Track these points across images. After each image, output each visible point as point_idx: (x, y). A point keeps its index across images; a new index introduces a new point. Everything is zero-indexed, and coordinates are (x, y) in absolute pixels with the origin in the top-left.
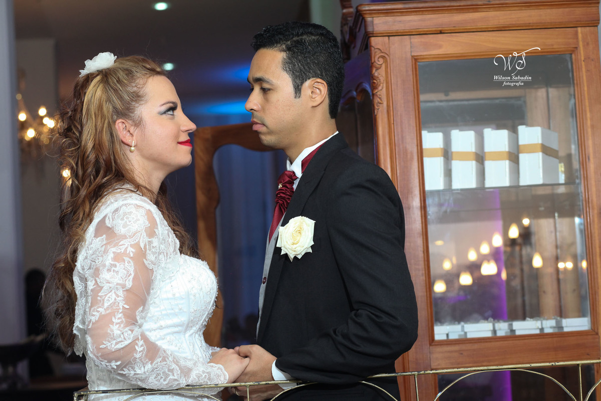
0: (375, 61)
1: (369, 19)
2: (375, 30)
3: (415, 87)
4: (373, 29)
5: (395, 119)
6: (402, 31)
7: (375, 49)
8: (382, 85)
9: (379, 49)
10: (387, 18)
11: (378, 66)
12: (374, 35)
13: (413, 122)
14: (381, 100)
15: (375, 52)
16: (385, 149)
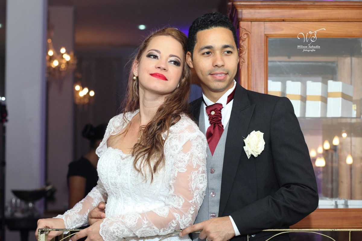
0: (242, 36)
1: (240, 10)
2: (243, 17)
3: (266, 53)
4: (242, 16)
5: (252, 72)
6: (259, 19)
7: (242, 29)
8: (245, 51)
9: (245, 29)
10: (251, 10)
11: (243, 39)
12: (243, 20)
13: (263, 75)
14: (244, 60)
15: (242, 31)
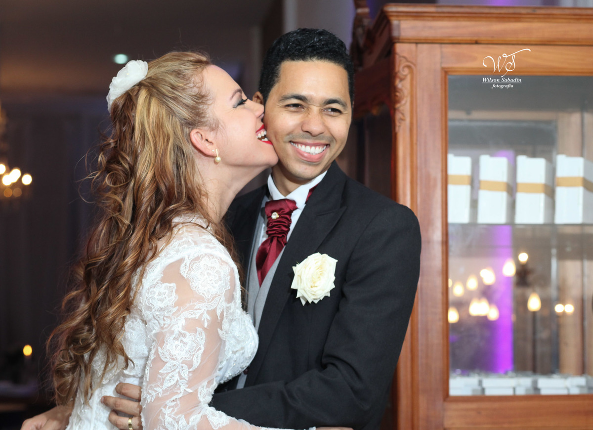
0: (399, 71)
1: (395, 22)
3: (444, 103)
4: (400, 33)
5: (418, 138)
6: (432, 38)
10: (417, 22)
11: (402, 77)
12: (401, 41)
13: (438, 144)
14: (404, 116)
15: (400, 61)
16: (404, 173)
